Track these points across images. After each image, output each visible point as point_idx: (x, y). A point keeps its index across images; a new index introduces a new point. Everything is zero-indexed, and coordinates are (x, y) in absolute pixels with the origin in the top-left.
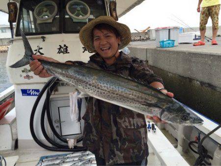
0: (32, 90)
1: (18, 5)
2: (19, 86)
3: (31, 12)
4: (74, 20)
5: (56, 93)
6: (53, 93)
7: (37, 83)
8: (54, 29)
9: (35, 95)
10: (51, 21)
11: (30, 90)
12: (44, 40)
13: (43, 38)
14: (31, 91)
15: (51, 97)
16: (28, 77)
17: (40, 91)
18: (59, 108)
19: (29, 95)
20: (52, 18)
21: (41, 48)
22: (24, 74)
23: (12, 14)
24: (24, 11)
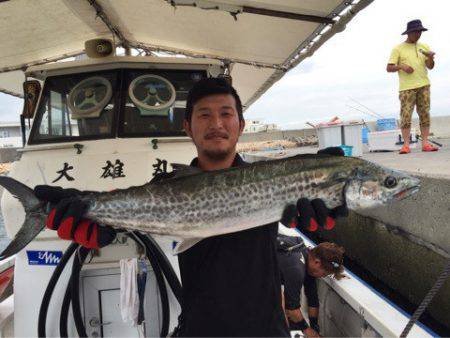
0: (49, 253)
1: (42, 83)
4: (143, 113)
5: (95, 259)
6: (88, 259)
9: (53, 263)
10: (96, 114)
11: (43, 252)
12: (79, 152)
13: (79, 148)
14: (46, 254)
15: (85, 267)
17: (63, 254)
18: (100, 292)
19: (42, 262)
20: (100, 111)
21: (71, 168)
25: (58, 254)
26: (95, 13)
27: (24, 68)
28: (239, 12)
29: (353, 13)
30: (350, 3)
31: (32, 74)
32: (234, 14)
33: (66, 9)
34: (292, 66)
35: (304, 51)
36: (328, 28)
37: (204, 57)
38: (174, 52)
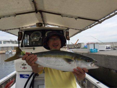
0: (26, 75)
1: (23, 33)
2: (19, 73)
3: (28, 36)
5: (38, 77)
6: (36, 77)
7: (28, 71)
8: (39, 44)
9: (26, 78)
11: (24, 75)
12: (34, 50)
13: (34, 49)
14: (25, 75)
15: (35, 79)
16: (24, 68)
17: (30, 75)
18: (38, 85)
19: (24, 77)
20: (38, 40)
22: (23, 66)
23: (20, 37)
24: (26, 35)
25: (28, 75)
26: (41, 17)
27: (19, 29)
28: (77, 18)
29: (105, 20)
30: (104, 18)
31: (21, 30)
32: (76, 19)
33: (35, 16)
34: (84, 30)
35: (89, 27)
36: (97, 22)
37: (63, 27)
38: (56, 26)
